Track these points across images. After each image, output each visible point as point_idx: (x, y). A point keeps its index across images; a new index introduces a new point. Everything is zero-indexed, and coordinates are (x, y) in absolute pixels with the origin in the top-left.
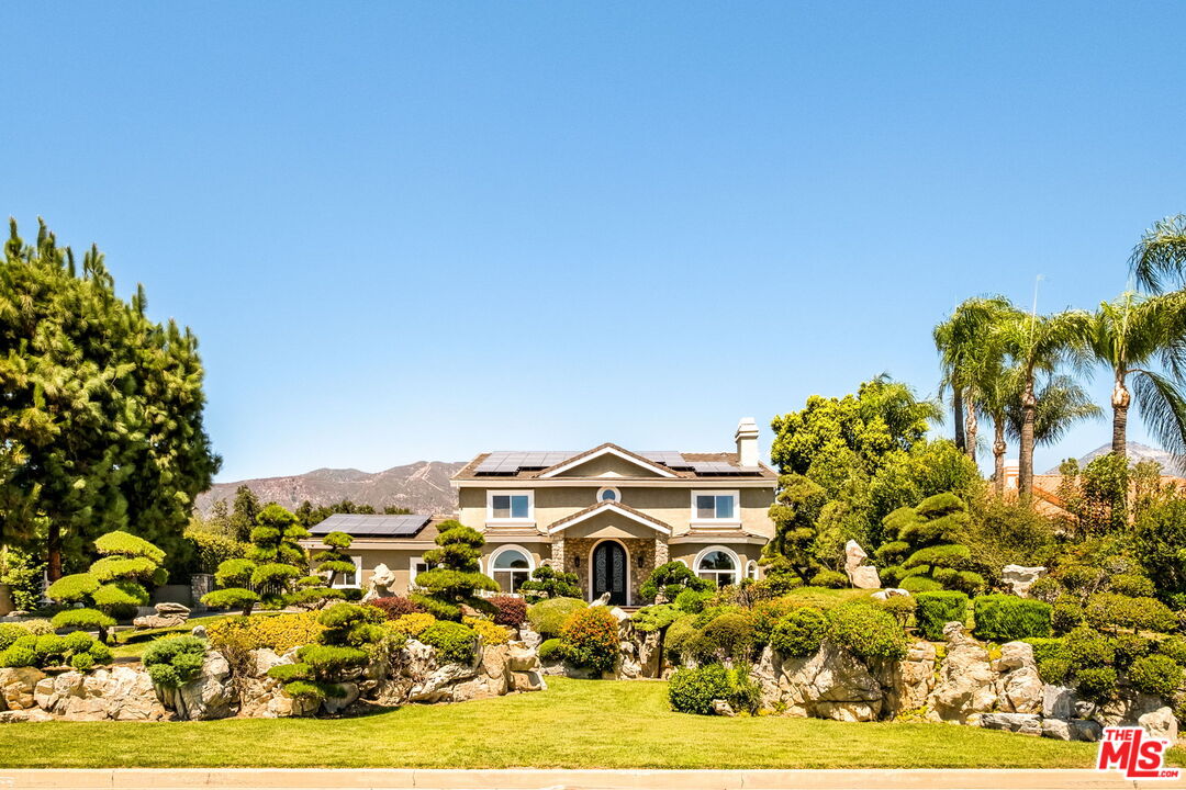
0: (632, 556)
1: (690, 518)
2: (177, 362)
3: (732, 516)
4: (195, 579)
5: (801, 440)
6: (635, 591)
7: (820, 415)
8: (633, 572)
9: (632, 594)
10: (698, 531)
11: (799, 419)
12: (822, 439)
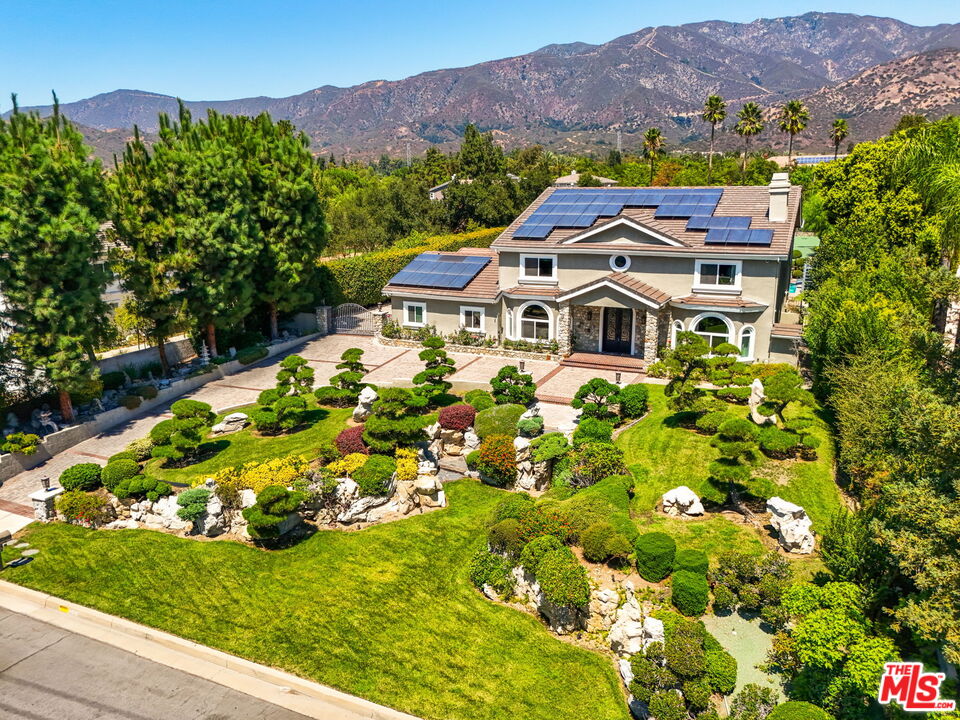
0: (637, 314)
1: (693, 283)
2: (288, 170)
3: (733, 283)
4: (318, 311)
5: (836, 196)
6: (638, 342)
7: (858, 172)
8: (637, 326)
9: (636, 345)
10: (699, 296)
11: (840, 171)
12: (853, 200)
